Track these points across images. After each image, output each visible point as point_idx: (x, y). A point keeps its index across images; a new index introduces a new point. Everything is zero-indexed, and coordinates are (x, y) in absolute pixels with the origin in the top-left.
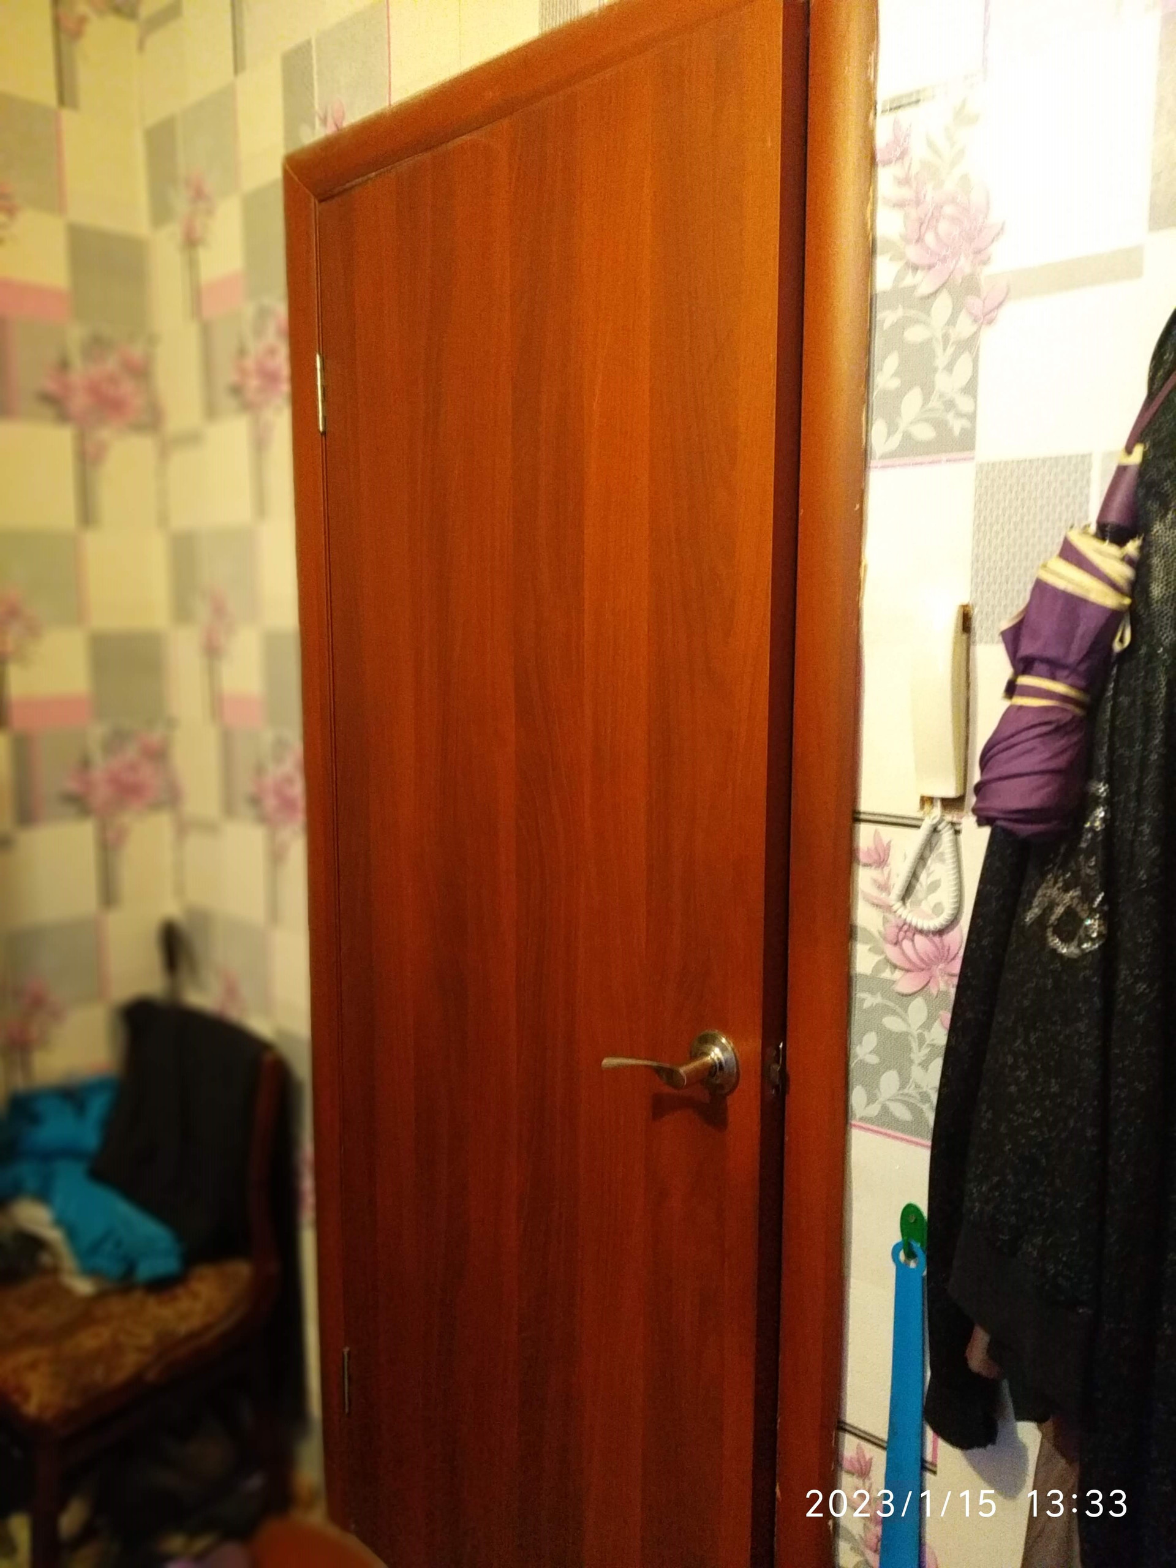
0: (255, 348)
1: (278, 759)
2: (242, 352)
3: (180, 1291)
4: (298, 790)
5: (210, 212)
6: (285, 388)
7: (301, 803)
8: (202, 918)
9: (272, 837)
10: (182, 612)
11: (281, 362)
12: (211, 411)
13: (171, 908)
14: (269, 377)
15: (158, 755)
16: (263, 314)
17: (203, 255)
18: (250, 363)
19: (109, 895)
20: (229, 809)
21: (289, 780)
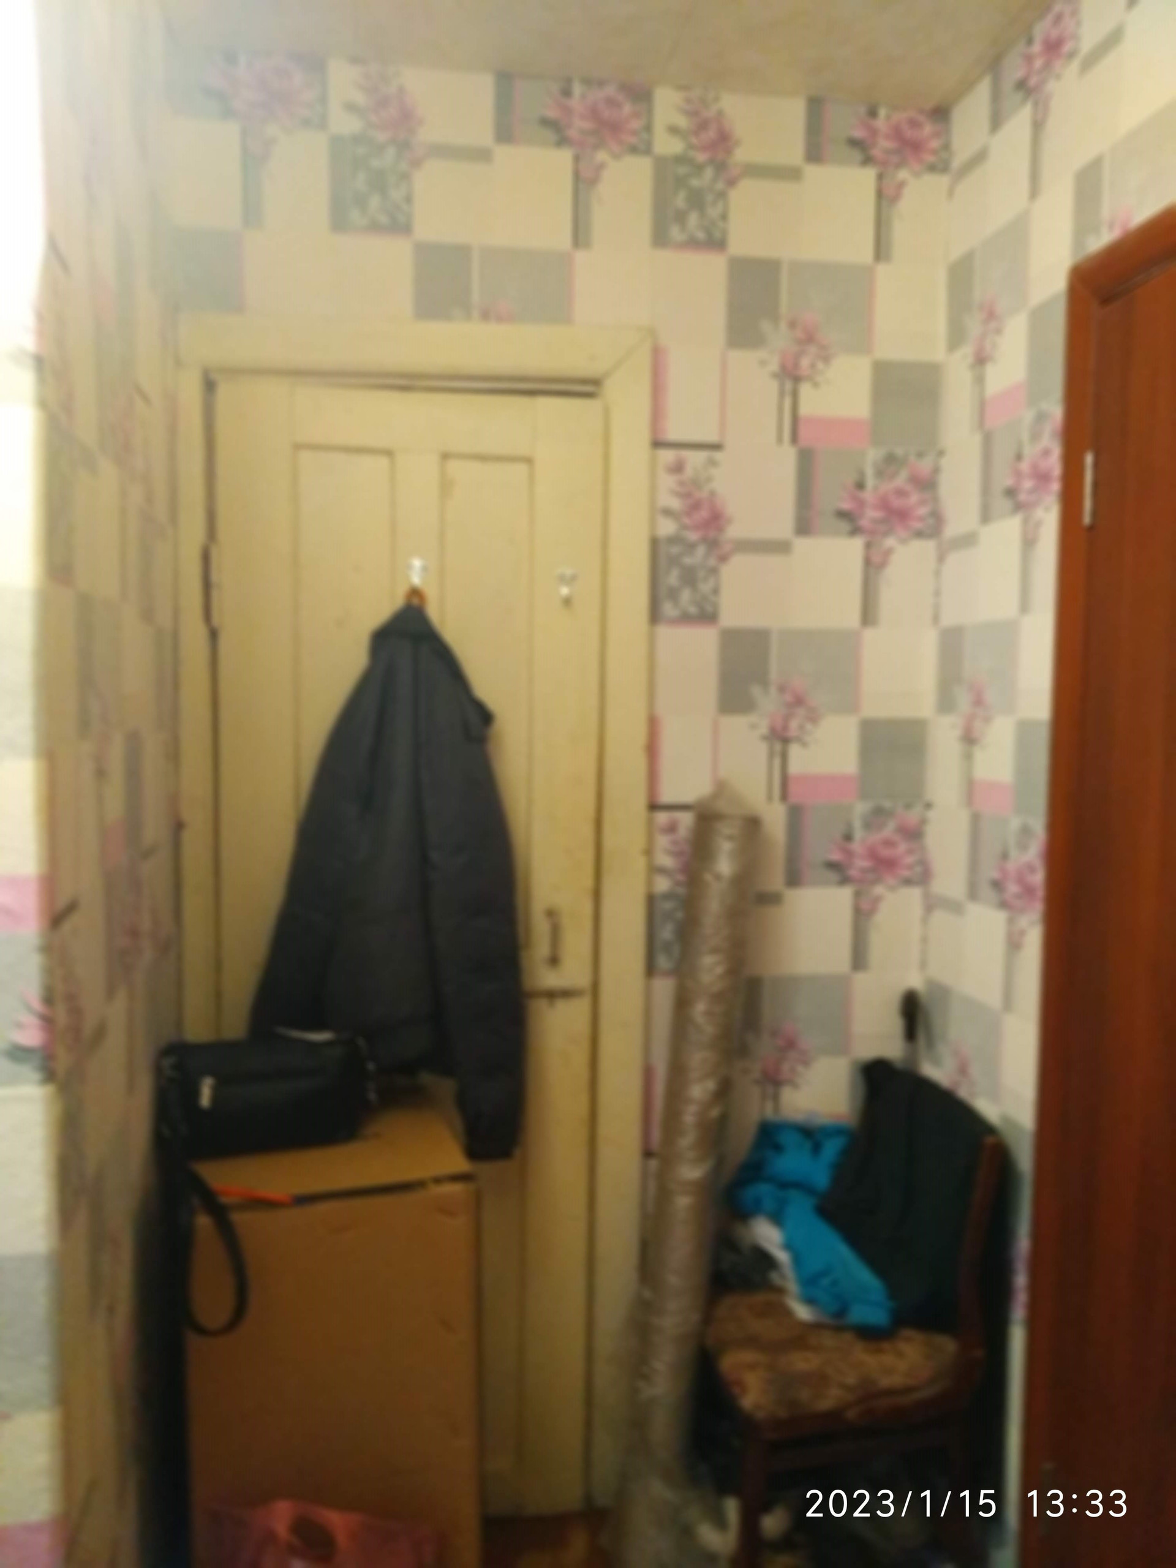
0: (1030, 451)
1: (1023, 847)
2: (1019, 457)
3: (886, 1345)
4: (1038, 878)
5: (999, 331)
6: (1056, 486)
7: (1040, 893)
8: (941, 992)
9: (1011, 921)
10: (945, 704)
11: (1054, 464)
12: (986, 517)
13: (915, 981)
14: (1042, 478)
15: (914, 834)
16: (1041, 417)
17: (990, 370)
18: (1025, 466)
19: (859, 959)
20: (973, 894)
21: (1031, 869)
